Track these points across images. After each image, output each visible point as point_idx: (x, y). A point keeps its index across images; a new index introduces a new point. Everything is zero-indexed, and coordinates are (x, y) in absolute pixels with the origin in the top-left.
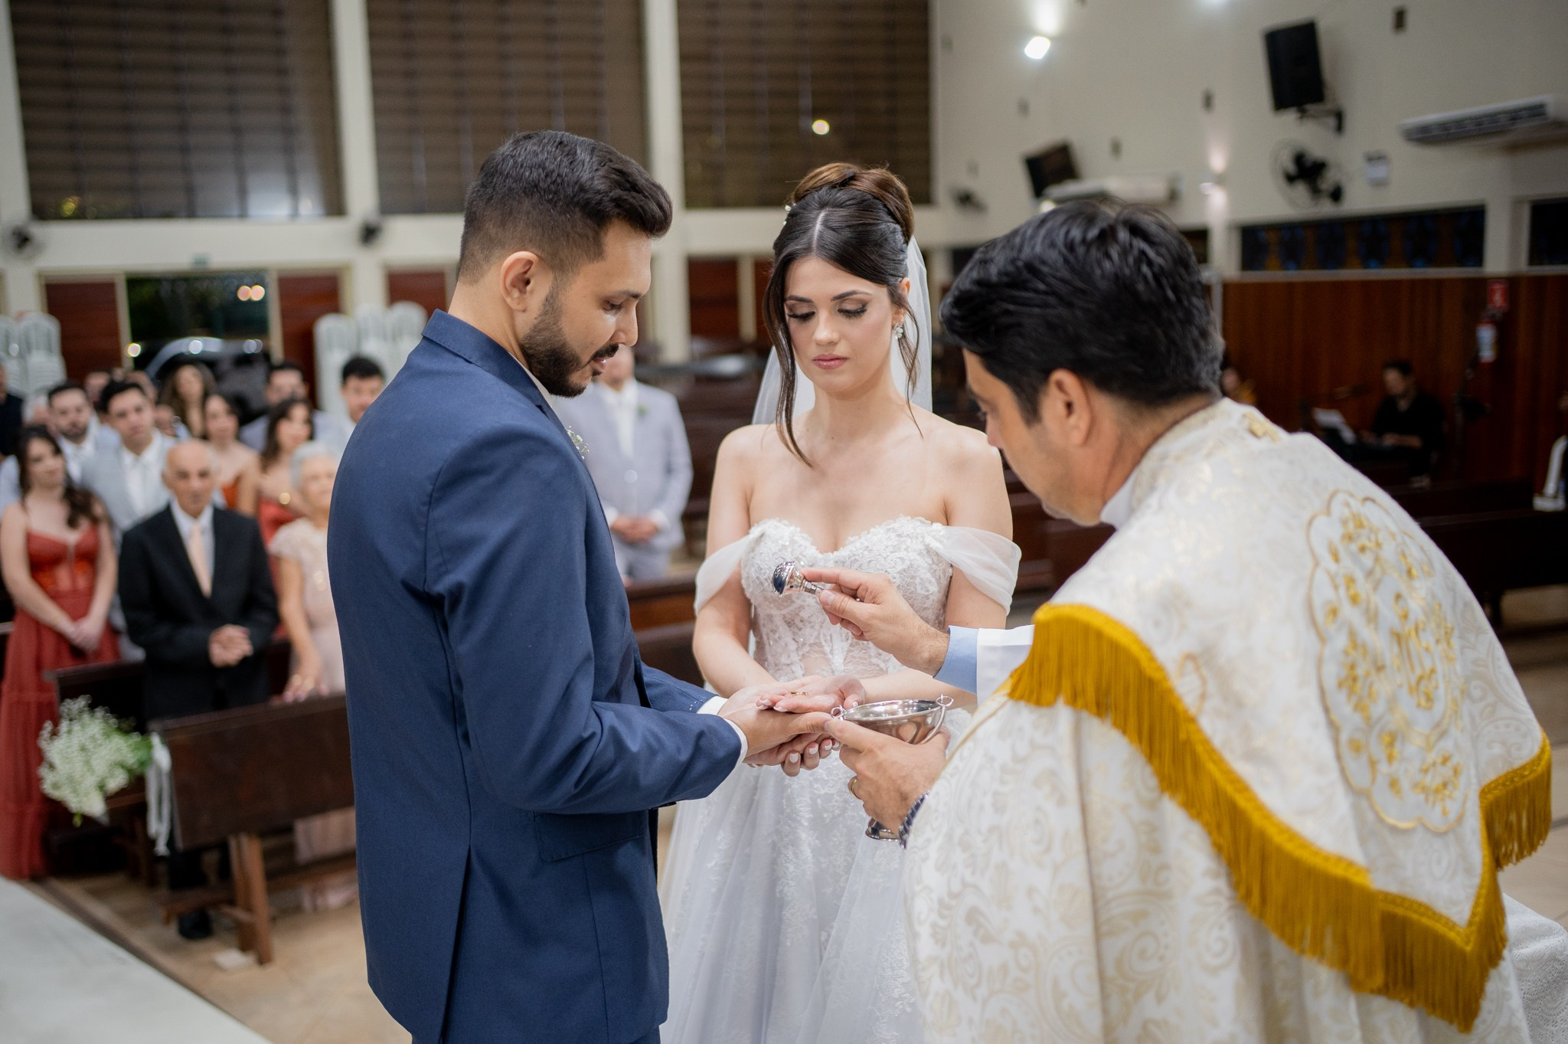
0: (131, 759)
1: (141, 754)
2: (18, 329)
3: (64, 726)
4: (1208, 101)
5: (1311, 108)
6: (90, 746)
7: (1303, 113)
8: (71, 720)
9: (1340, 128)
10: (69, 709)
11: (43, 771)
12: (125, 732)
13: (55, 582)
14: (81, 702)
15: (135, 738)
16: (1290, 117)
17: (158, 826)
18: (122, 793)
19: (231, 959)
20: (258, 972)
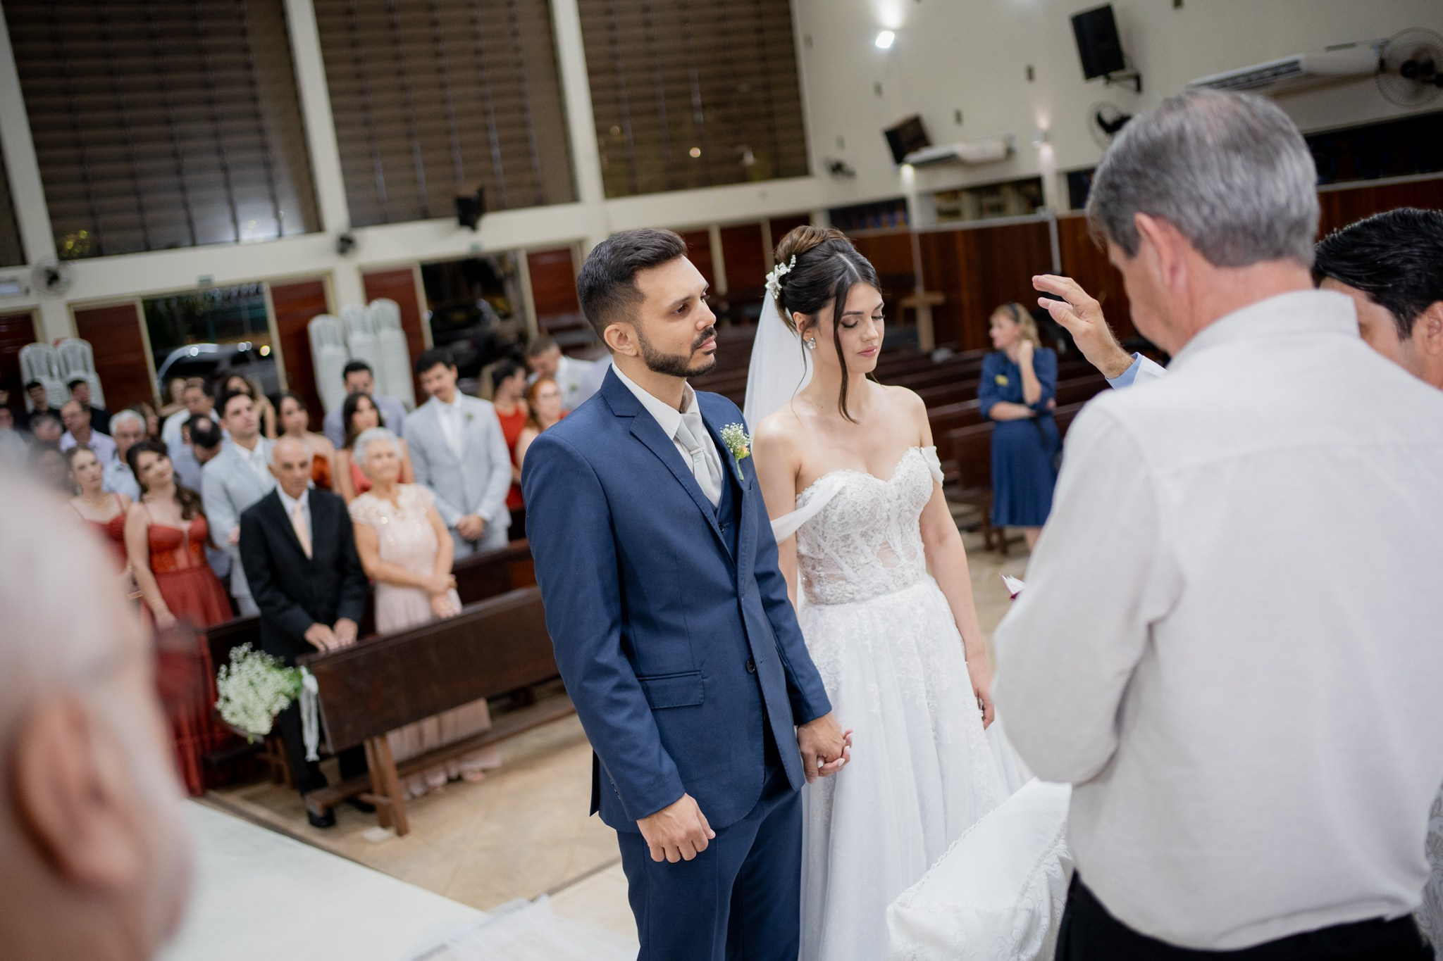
0: (289, 687)
1: (295, 683)
2: (56, 353)
3: (234, 667)
4: (1030, 74)
5: (1114, 75)
6: (256, 680)
7: (1109, 79)
8: (238, 663)
9: (1139, 88)
10: (236, 655)
11: (220, 705)
12: (281, 666)
13: (174, 562)
14: (245, 648)
15: (290, 671)
16: (1099, 82)
17: (311, 738)
18: (282, 713)
19: (376, 834)
20: (398, 841)
